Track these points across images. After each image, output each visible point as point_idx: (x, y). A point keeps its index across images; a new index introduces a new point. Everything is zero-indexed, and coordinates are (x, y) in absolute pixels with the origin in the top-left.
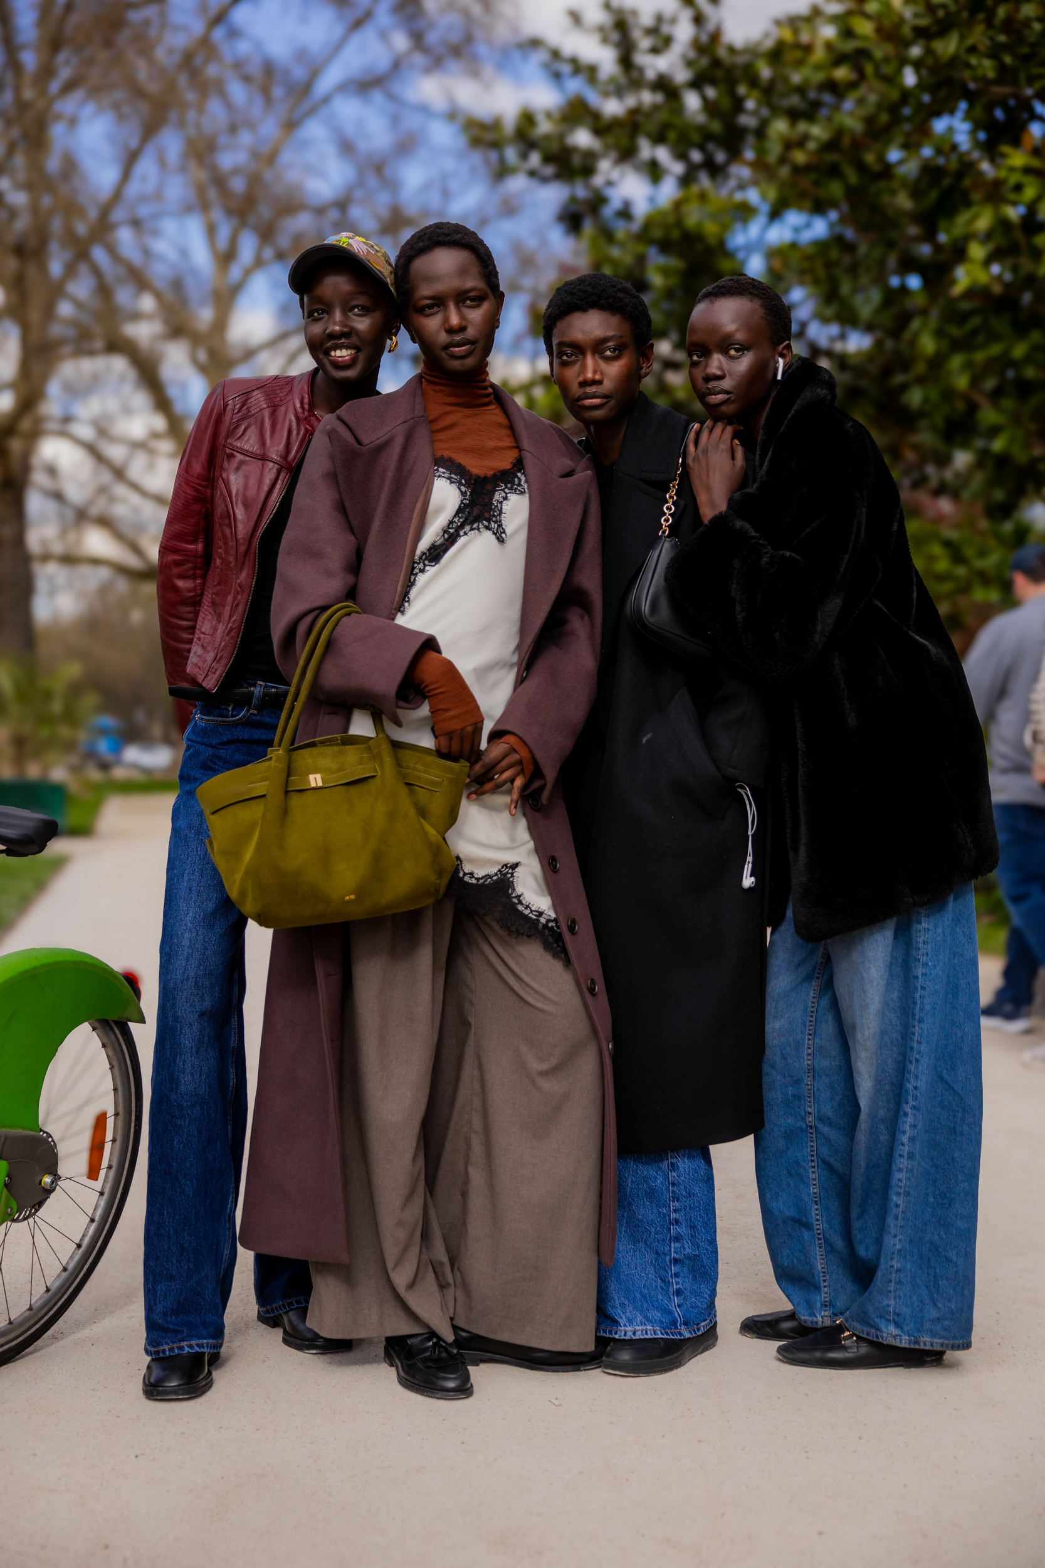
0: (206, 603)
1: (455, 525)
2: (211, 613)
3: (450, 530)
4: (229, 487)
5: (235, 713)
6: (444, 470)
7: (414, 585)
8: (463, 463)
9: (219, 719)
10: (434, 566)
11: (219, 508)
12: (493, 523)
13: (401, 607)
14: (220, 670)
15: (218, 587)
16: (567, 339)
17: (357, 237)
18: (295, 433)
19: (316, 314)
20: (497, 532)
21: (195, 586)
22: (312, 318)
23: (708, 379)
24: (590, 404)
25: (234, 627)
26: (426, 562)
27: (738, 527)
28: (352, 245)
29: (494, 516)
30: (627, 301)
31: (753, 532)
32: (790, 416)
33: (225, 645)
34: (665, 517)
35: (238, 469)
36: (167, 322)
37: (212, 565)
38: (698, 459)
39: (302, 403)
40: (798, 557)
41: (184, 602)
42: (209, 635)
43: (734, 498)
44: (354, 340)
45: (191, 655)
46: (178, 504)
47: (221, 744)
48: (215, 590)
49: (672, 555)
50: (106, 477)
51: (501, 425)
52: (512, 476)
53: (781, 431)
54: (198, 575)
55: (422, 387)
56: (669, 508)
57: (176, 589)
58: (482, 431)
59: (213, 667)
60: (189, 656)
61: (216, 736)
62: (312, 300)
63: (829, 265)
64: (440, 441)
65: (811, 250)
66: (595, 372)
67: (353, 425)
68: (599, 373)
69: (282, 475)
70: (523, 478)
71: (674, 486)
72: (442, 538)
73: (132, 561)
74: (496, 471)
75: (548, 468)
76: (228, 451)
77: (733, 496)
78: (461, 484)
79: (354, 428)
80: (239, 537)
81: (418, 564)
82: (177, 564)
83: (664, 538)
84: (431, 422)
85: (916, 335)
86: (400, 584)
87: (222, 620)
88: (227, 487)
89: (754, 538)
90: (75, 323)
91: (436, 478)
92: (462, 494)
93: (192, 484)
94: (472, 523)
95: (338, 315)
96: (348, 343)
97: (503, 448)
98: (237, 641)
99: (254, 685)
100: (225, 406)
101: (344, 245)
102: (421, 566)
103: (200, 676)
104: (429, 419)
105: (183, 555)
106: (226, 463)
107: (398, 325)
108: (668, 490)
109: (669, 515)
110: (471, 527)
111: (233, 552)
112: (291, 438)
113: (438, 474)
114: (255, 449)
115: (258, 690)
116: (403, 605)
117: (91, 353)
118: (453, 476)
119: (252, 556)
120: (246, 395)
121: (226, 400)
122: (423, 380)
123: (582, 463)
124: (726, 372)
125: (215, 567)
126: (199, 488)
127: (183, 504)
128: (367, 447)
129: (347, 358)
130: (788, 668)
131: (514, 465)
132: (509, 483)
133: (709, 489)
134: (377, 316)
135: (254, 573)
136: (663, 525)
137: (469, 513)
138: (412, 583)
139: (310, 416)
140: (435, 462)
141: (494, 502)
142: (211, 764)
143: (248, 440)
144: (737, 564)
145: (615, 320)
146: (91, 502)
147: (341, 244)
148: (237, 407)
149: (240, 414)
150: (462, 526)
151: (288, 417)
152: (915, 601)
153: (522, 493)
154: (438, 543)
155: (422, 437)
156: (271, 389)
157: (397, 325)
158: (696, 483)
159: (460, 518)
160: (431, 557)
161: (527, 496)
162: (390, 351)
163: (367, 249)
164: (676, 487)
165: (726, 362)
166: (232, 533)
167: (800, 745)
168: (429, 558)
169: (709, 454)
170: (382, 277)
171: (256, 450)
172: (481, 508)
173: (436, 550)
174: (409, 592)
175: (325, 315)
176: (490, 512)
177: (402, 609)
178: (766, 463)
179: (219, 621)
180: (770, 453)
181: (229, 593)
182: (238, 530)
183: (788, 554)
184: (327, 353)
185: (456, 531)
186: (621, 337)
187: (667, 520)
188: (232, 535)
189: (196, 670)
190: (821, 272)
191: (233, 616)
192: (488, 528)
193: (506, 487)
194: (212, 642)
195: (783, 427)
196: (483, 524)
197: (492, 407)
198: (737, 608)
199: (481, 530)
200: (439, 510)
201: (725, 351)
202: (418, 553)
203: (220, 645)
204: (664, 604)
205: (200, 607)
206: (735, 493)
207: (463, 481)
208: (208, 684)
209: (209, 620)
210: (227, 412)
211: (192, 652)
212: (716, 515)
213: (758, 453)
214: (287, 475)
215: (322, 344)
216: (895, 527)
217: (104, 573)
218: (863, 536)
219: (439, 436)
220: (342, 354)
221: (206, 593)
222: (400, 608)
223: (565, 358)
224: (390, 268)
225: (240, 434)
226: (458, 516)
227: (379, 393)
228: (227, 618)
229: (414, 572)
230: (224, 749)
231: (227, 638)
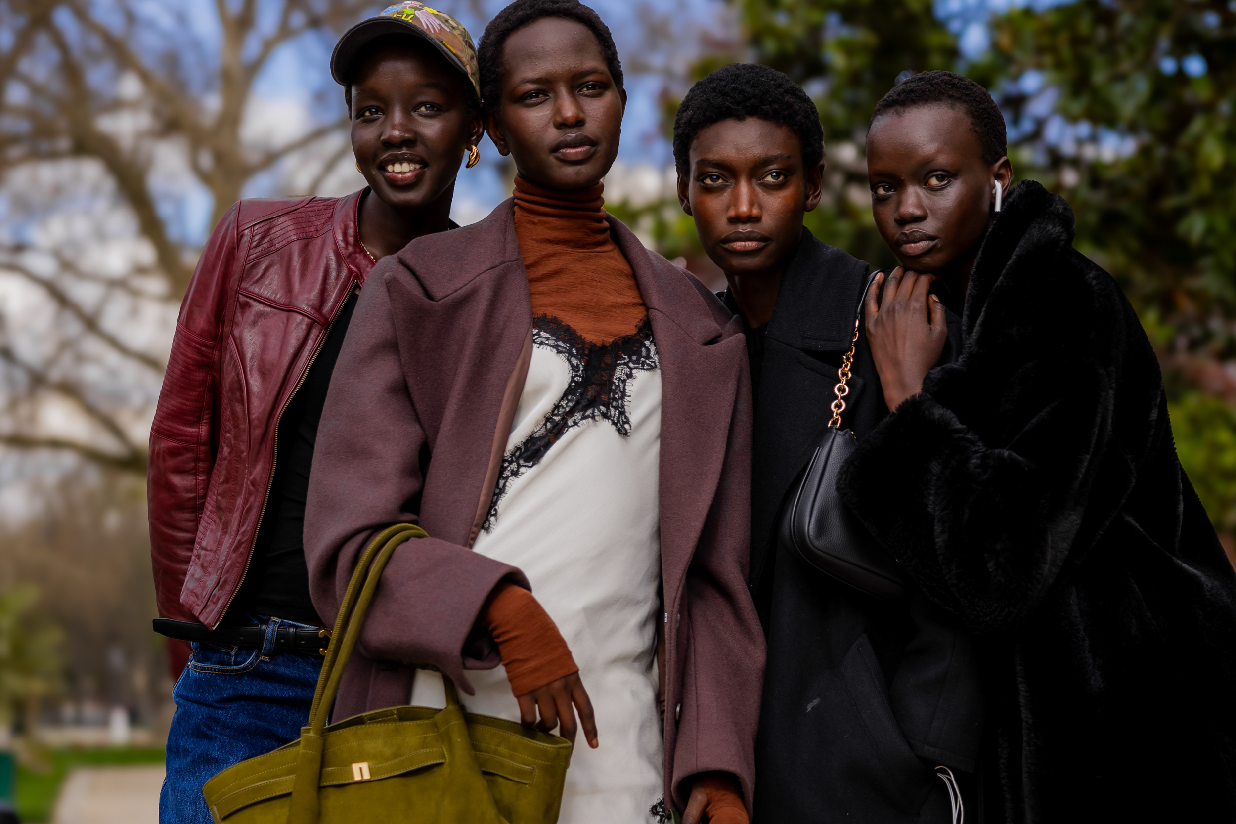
0: (210, 508)
1: (561, 411)
2: (215, 522)
3: (555, 418)
4: (242, 348)
5: (239, 659)
6: (548, 335)
7: (503, 492)
8: (573, 325)
9: (218, 667)
10: (531, 467)
11: (228, 378)
12: (612, 410)
13: (485, 522)
14: (223, 600)
15: (225, 486)
16: (713, 156)
17: (426, 8)
18: (333, 274)
19: (367, 114)
20: (618, 421)
21: (197, 485)
22: (362, 118)
23: (903, 221)
24: (743, 249)
25: (242, 541)
26: (521, 462)
27: (937, 416)
28: (418, 19)
29: (614, 399)
30: (797, 107)
31: (957, 423)
32: (1010, 262)
33: (231, 564)
34: (836, 401)
35: (254, 323)
36: (156, 113)
37: (219, 456)
38: (882, 323)
39: (345, 234)
40: (1020, 458)
41: (181, 506)
42: (211, 550)
43: (932, 376)
44: (419, 150)
45: (187, 579)
46: (175, 370)
47: (219, 701)
48: (221, 489)
49: (846, 455)
50: (73, 328)
51: (620, 273)
52: (638, 345)
53: (998, 283)
54: (201, 469)
55: (514, 219)
56: (841, 390)
57: (171, 488)
58: (596, 281)
59: (214, 595)
60: (184, 580)
61: (213, 691)
62: (362, 94)
63: (1077, 41)
64: (541, 293)
65: (1052, 19)
66: (751, 204)
67: (420, 271)
68: (756, 206)
69: (315, 332)
70: (652, 348)
71: (848, 359)
72: (544, 428)
73: (108, 444)
74: (617, 338)
75: (686, 333)
76: (242, 298)
77: (930, 373)
78: (571, 354)
79: (422, 275)
80: (253, 416)
81: (511, 463)
82: (173, 453)
83: (834, 431)
84: (528, 267)
85: (1198, 140)
86: (484, 491)
87: (229, 531)
88: (240, 348)
89: (959, 431)
90: (30, 114)
91: (535, 346)
92: (573, 369)
93: (194, 344)
94: (585, 409)
95: (397, 116)
96: (411, 154)
97: (624, 305)
98: (247, 560)
99: (266, 622)
100: (240, 236)
101: (408, 19)
102: (514, 466)
103: (197, 607)
104: (526, 263)
105: (180, 441)
106: (239, 315)
107: (481, 130)
108: (840, 364)
109: (842, 398)
110: (583, 415)
111: (245, 437)
112: (328, 282)
113: (539, 340)
114: (278, 296)
115: (271, 629)
116: (488, 520)
117: (53, 156)
118: (560, 343)
119: (269, 443)
120: (269, 221)
121: (241, 229)
122: (516, 208)
123: (729, 326)
124: (928, 210)
125: (222, 458)
126: (203, 349)
127: (182, 371)
128: (440, 302)
129: (408, 175)
130: (1007, 610)
131: (640, 330)
132: (634, 355)
133: (896, 364)
134: (452, 117)
135: (272, 467)
136: (833, 412)
137: (581, 394)
138: (501, 489)
139: (355, 252)
140: (534, 322)
141: (614, 381)
142: (205, 729)
143: (270, 284)
144: (935, 467)
145: (780, 134)
146: (51, 362)
147: (403, 18)
148: (257, 238)
149: (259, 249)
150: (571, 413)
151: (325, 254)
152: (1181, 517)
153: (652, 368)
154: (537, 435)
155: (516, 288)
156: (303, 215)
157: (478, 131)
158: (880, 356)
159: (569, 401)
160: (529, 453)
161: (658, 372)
162: (468, 166)
163: (439, 25)
164: (852, 360)
165: (926, 196)
166: (244, 411)
167: (1025, 714)
168: (525, 455)
169: (897, 315)
170: (460, 64)
171: (280, 298)
172: (598, 388)
173: (534, 444)
174: (496, 502)
175: (380, 115)
176: (610, 394)
177: (486, 525)
178: (976, 329)
179: (225, 532)
180: (982, 314)
181: (239, 494)
182: (251, 407)
183: (1006, 453)
184: (382, 168)
185: (563, 419)
186: (789, 157)
187: (838, 406)
188: (244, 414)
189: (193, 598)
190: (1066, 53)
191: (243, 526)
192: (605, 416)
193: (631, 360)
194: (215, 560)
195: (1001, 278)
196: (599, 410)
197: (609, 247)
198: (936, 528)
199: (597, 418)
200: (539, 391)
201: (923, 181)
202: (510, 446)
203: (225, 564)
204: (835, 522)
205: (202, 513)
206: (932, 368)
207: (574, 351)
208: (207, 618)
209: (212, 531)
210: (241, 246)
211: (189, 574)
212: (907, 401)
213: (966, 312)
214: (320, 333)
215: (375, 156)
216: (1154, 415)
217: (68, 460)
218: (1109, 428)
219: (540, 287)
220: (403, 170)
221: (210, 493)
222: (484, 525)
223: (708, 182)
224: (470, 52)
225: (259, 276)
226: (567, 399)
227: (454, 226)
228: (235, 528)
229: (505, 475)
230: (223, 709)
231: (234, 555)
